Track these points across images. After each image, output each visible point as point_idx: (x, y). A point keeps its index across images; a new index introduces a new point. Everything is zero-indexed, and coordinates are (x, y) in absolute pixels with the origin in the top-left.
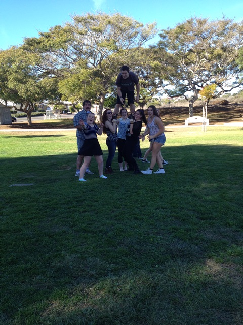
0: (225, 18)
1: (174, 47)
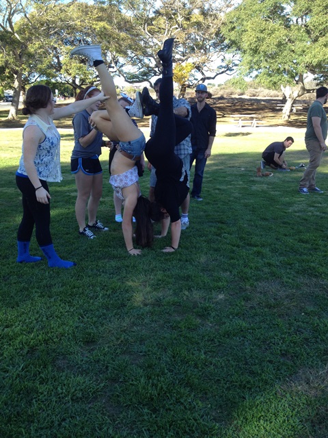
1: (133, 5)
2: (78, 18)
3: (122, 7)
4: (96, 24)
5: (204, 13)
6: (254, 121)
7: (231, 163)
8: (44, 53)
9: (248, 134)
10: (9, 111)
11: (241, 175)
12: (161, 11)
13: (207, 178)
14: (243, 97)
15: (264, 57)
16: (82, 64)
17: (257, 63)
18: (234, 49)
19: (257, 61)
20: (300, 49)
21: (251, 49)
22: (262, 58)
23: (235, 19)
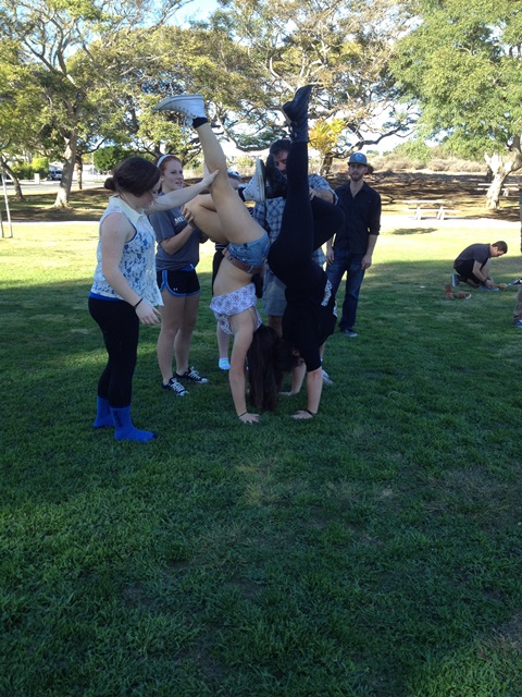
1: (250, 29)
2: (165, 51)
3: (234, 32)
4: (194, 61)
5: (363, 41)
6: (441, 209)
7: (404, 276)
8: (112, 105)
9: (430, 230)
10: (56, 195)
11: (420, 296)
12: (296, 38)
13: (366, 301)
14: (423, 171)
15: (458, 108)
16: (170, 123)
17: (446, 118)
18: (411, 96)
19: (446, 115)
20: (516, 96)
21: (437, 96)
22: (454, 111)
23: (412, 49)
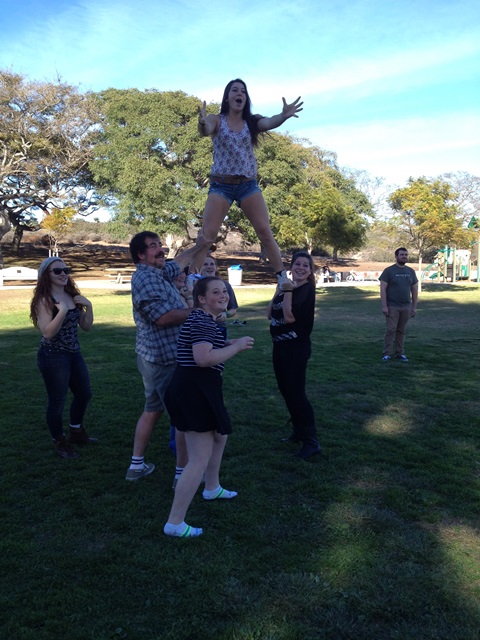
0: (62, 82)
15: (148, 201)
18: (107, 189)
19: (139, 206)
20: (189, 194)
21: (131, 192)
22: (145, 203)
